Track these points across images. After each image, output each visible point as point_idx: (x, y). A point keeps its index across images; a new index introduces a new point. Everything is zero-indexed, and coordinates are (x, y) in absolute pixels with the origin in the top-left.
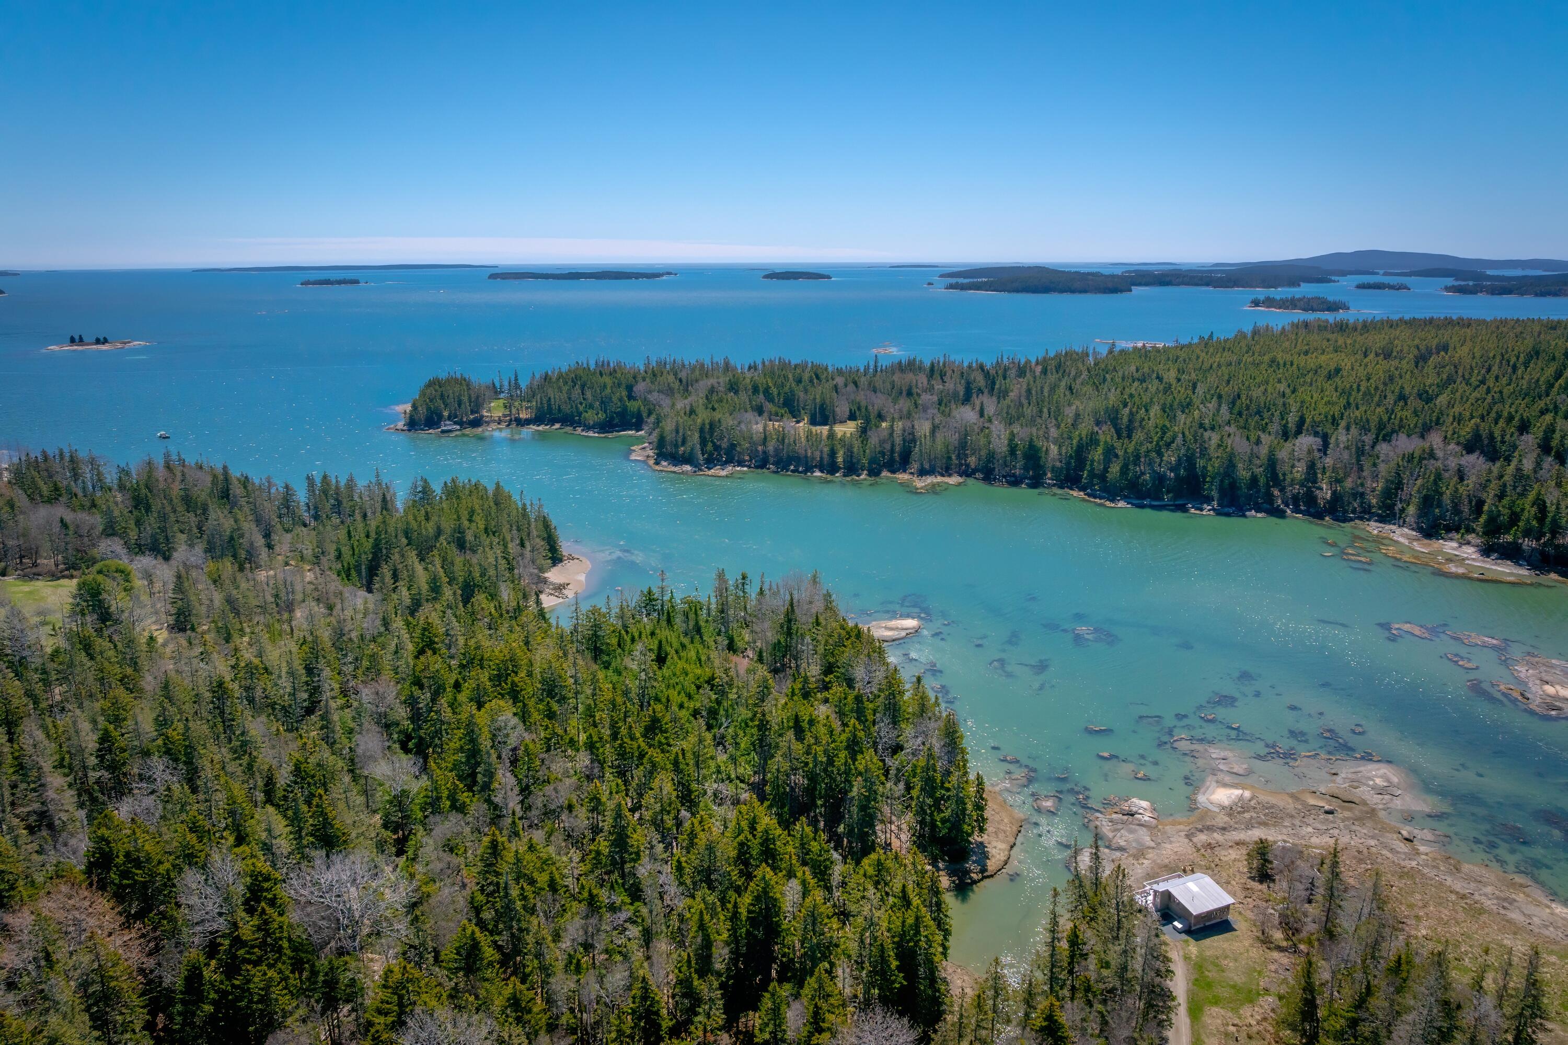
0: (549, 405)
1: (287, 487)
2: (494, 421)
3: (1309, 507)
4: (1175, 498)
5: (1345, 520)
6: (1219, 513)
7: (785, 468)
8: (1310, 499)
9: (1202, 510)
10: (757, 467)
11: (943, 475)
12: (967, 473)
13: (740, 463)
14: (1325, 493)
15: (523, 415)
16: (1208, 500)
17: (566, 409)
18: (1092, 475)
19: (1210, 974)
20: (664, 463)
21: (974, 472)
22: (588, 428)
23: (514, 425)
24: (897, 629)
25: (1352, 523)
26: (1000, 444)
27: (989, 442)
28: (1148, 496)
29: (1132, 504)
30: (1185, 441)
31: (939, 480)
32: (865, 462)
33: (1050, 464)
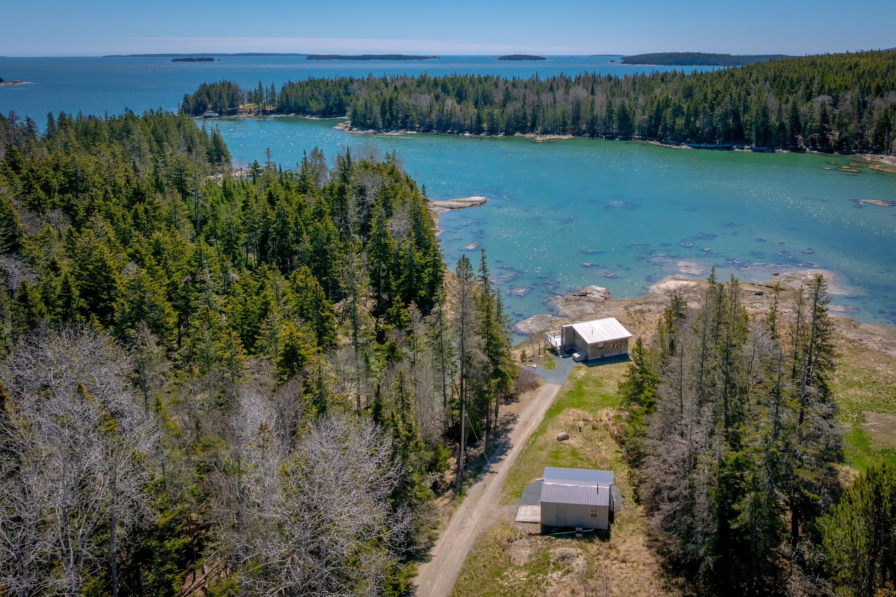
0: (287, 101)
1: (28, 120)
2: (246, 112)
3: (823, 146)
4: (725, 141)
5: (849, 153)
6: (754, 150)
7: (444, 131)
8: (824, 141)
9: (743, 149)
10: (423, 131)
11: (559, 134)
12: (578, 133)
13: (412, 129)
14: (834, 136)
15: (269, 108)
16: (748, 142)
17: (300, 102)
18: (665, 129)
19: (586, 388)
20: (355, 129)
21: (584, 132)
22: (313, 114)
23: (260, 115)
24: (465, 201)
25: (854, 155)
26: (601, 111)
27: (592, 109)
28: (705, 141)
29: (692, 147)
30: (731, 100)
31: (556, 137)
32: (503, 126)
33: (636, 123)
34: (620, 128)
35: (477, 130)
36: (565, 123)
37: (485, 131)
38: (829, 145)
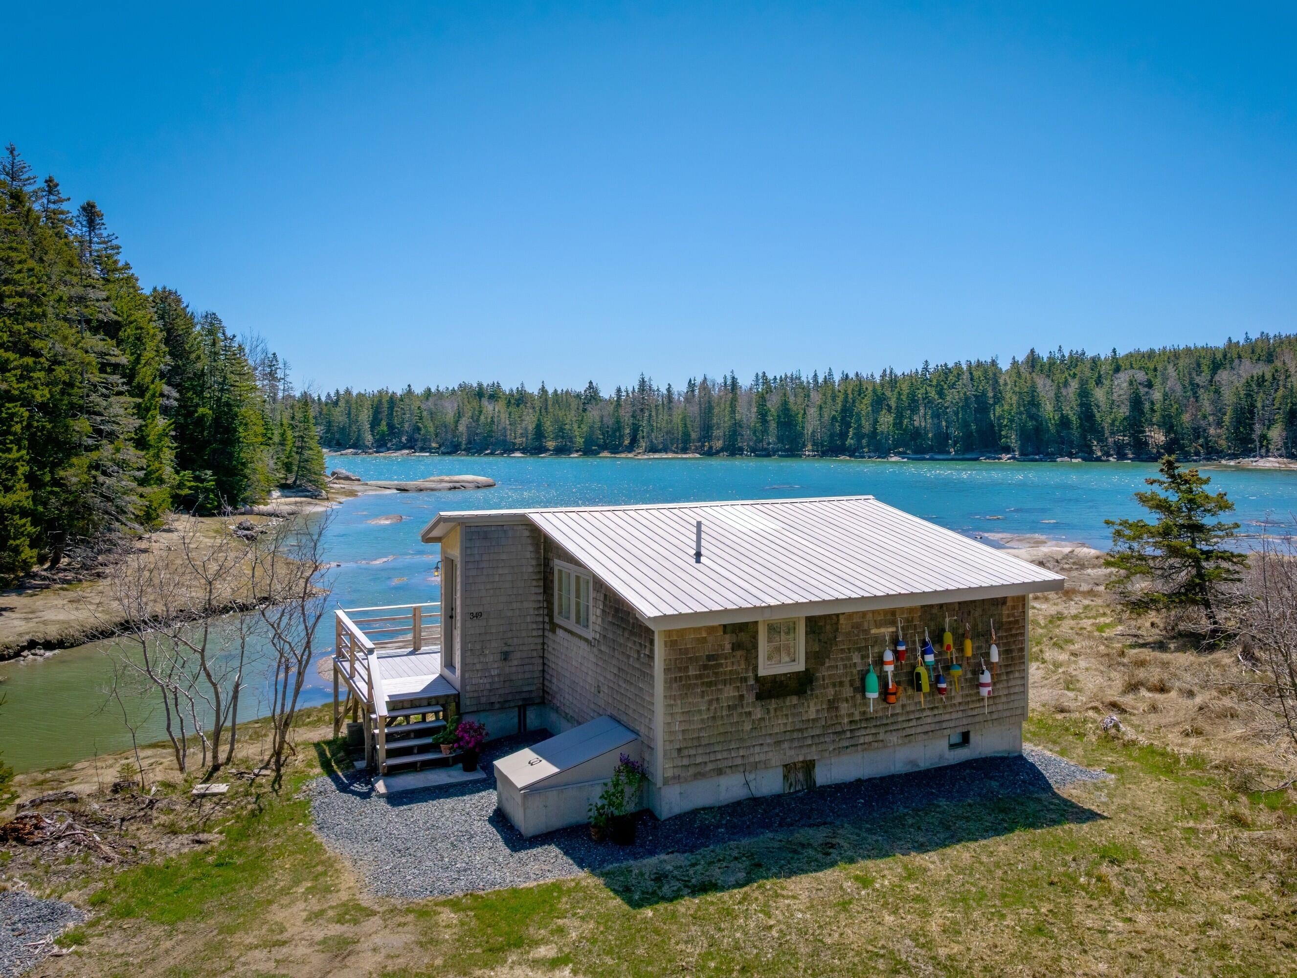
3: (1138, 453)
4: (966, 448)
6: (1019, 461)
7: (480, 450)
9: (999, 459)
10: (444, 453)
11: (676, 452)
12: (710, 452)
13: (424, 449)
16: (1007, 449)
21: (719, 450)
26: (747, 414)
27: (733, 411)
28: (930, 449)
29: (908, 458)
30: (972, 379)
31: (670, 455)
32: (580, 441)
33: (809, 429)
34: (780, 439)
35: (535, 448)
36: (686, 434)
37: (549, 450)
38: (1149, 453)
